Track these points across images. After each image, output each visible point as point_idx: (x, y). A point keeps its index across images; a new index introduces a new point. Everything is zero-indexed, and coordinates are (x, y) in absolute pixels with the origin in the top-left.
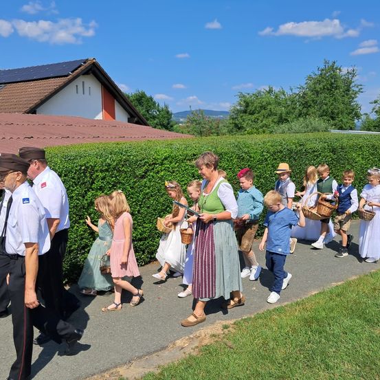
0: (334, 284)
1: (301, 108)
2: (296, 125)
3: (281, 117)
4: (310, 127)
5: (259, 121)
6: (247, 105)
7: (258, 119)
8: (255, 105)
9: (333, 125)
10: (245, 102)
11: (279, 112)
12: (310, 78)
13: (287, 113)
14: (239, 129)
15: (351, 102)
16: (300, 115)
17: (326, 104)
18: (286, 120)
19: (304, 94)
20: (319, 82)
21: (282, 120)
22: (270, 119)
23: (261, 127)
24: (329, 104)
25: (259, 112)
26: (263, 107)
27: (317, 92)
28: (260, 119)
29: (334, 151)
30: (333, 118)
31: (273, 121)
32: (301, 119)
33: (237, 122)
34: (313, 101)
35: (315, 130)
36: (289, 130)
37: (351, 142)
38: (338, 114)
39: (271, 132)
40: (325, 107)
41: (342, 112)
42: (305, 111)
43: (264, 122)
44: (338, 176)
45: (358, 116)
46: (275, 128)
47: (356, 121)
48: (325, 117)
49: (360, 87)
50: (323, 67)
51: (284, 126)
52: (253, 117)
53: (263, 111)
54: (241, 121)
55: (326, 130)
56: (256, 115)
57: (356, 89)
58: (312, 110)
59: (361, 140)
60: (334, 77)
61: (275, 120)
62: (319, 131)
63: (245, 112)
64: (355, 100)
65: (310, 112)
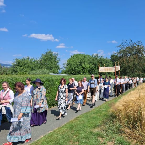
0: (49, 132)
1: (39, 65)
2: (38, 71)
3: (32, 68)
4: (43, 72)
5: (24, 69)
6: (19, 63)
7: (23, 69)
8: (22, 63)
9: (51, 72)
10: (18, 61)
11: (32, 66)
12: (43, 55)
13: (35, 67)
14: (16, 72)
15: (57, 64)
16: (39, 68)
17: (49, 64)
18: (34, 69)
19: (41, 60)
20: (46, 56)
21: (33, 69)
22: (28, 69)
23: (25, 72)
24: (50, 64)
25: (24, 66)
26: (25, 64)
27: (46, 60)
28: (24, 68)
29: (49, 81)
30: (51, 69)
31: (29, 70)
32: (40, 69)
33: (15, 69)
34: (44, 63)
35: (45, 73)
36: (35, 73)
37: (56, 78)
38: (53, 68)
39: (29, 74)
40: (48, 65)
41: (54, 67)
42: (41, 66)
43: (26, 70)
44: (51, 90)
45: (59, 69)
46: (30, 72)
47: (59, 70)
48: (48, 69)
49: (59, 59)
50: (47, 51)
51: (34, 72)
52: (21, 68)
53: (25, 66)
54: (16, 69)
55: (49, 74)
56: (23, 67)
57: (58, 60)
58: (44, 66)
59: (59, 77)
60: (51, 55)
61: (30, 69)
62: (46, 74)
63: (18, 65)
64: (58, 63)
65: (43, 67)
